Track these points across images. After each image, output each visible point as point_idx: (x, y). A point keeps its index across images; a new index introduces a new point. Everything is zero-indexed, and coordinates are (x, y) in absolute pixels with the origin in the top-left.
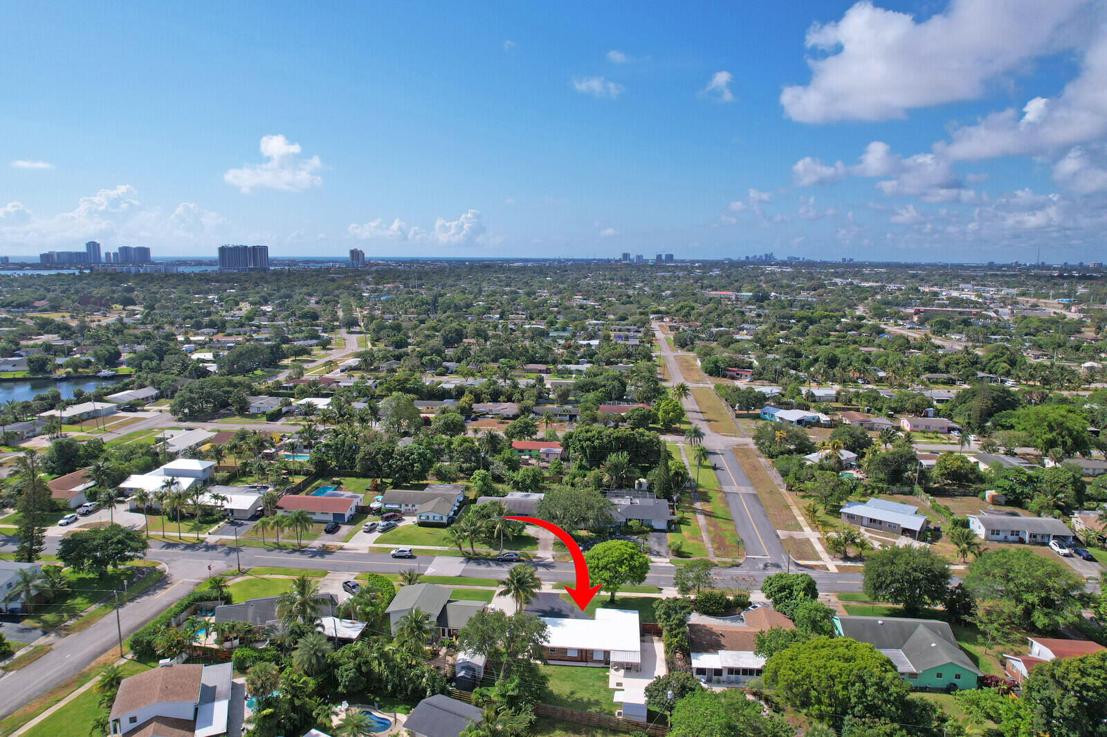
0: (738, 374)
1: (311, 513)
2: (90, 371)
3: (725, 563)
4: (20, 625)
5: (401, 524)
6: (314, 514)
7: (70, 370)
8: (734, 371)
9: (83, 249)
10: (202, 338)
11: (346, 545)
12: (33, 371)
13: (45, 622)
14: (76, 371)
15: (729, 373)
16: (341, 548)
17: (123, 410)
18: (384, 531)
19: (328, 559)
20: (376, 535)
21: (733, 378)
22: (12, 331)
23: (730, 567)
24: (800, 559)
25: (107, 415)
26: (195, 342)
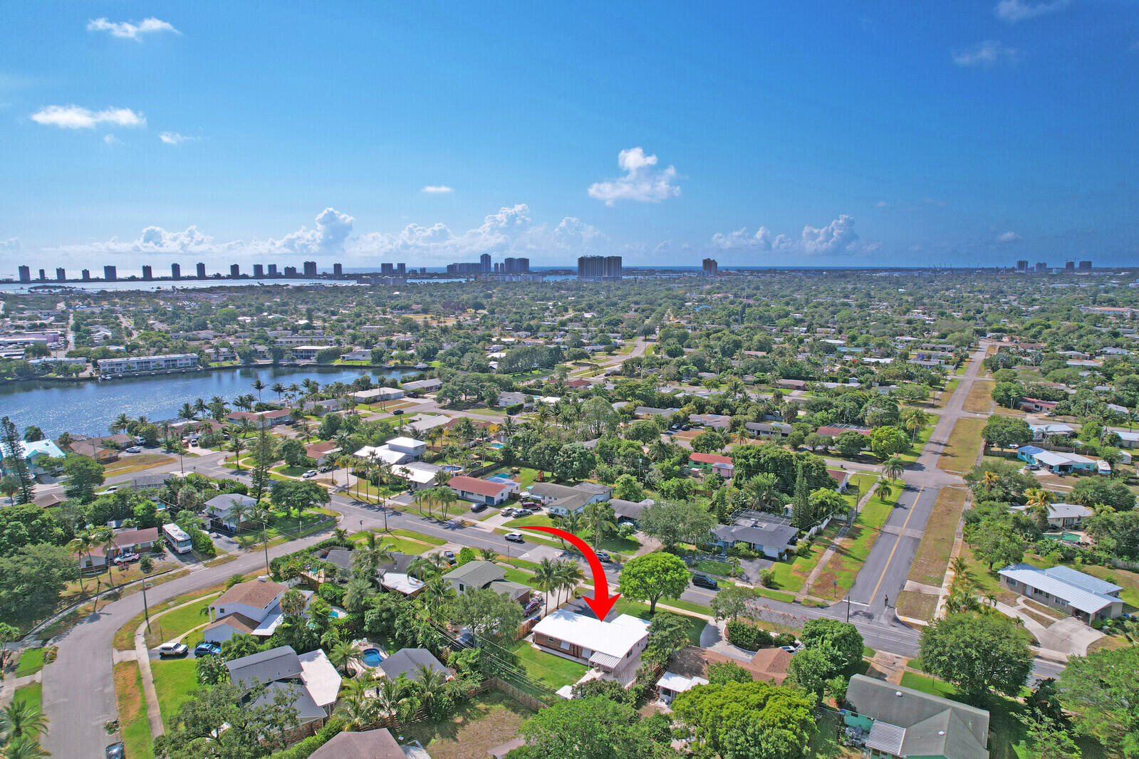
0: (1037, 406)
1: (469, 493)
2: (411, 363)
3: (811, 601)
4: (230, 539)
5: (535, 514)
6: (473, 494)
7: (399, 361)
8: (1033, 402)
9: (478, 261)
10: (512, 340)
11: (479, 523)
12: (374, 360)
13: (245, 541)
14: (402, 362)
15: (1026, 404)
16: (474, 525)
17: (408, 396)
18: (516, 517)
19: (458, 532)
20: (511, 519)
21: (1028, 410)
22: (380, 329)
23: (815, 607)
24: (905, 615)
25: (394, 399)
26: (504, 343)
